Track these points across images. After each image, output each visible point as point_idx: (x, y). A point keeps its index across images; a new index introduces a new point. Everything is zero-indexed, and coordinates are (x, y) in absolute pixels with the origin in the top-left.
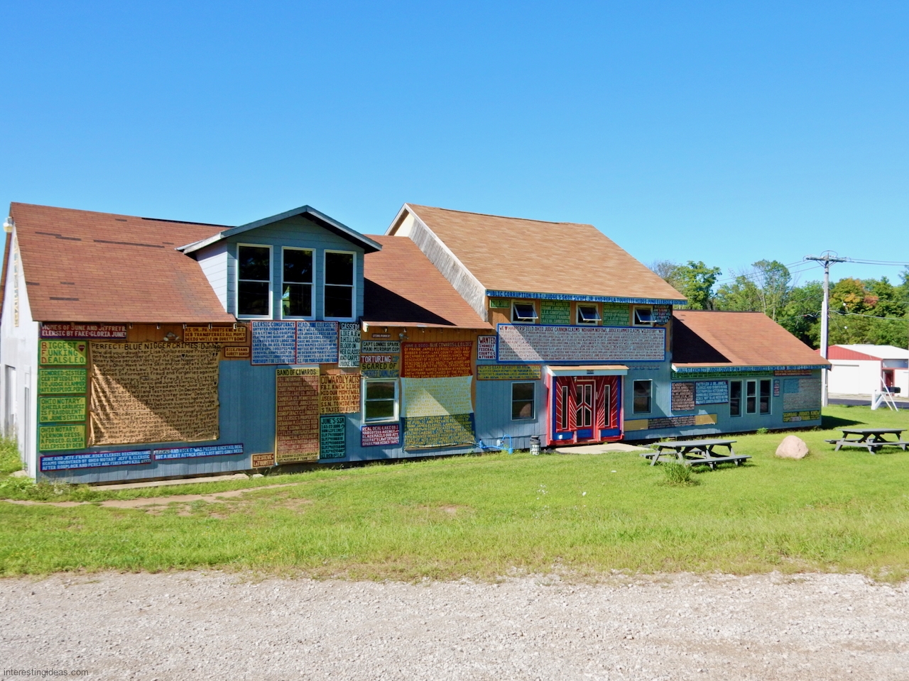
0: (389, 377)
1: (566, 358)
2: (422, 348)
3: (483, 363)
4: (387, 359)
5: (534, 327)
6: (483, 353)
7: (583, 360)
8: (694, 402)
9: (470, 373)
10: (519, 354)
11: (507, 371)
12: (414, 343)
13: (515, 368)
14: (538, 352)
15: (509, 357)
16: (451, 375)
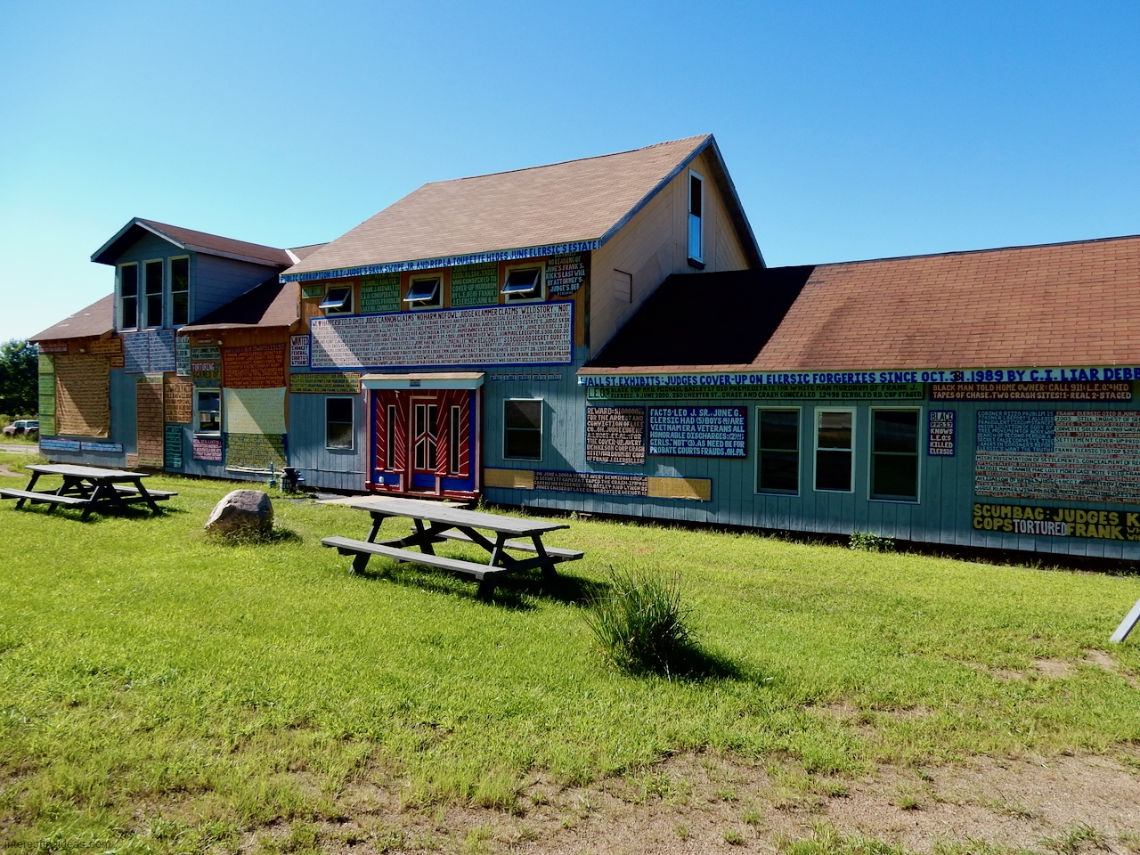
0: (213, 386)
1: (394, 362)
2: (238, 354)
3: (297, 370)
4: (212, 368)
5: (352, 319)
6: (296, 358)
7: (420, 364)
8: (643, 449)
9: (284, 383)
10: (333, 358)
11: (321, 381)
12: (231, 348)
13: (329, 377)
14: (357, 354)
15: (323, 362)
16: (265, 385)
